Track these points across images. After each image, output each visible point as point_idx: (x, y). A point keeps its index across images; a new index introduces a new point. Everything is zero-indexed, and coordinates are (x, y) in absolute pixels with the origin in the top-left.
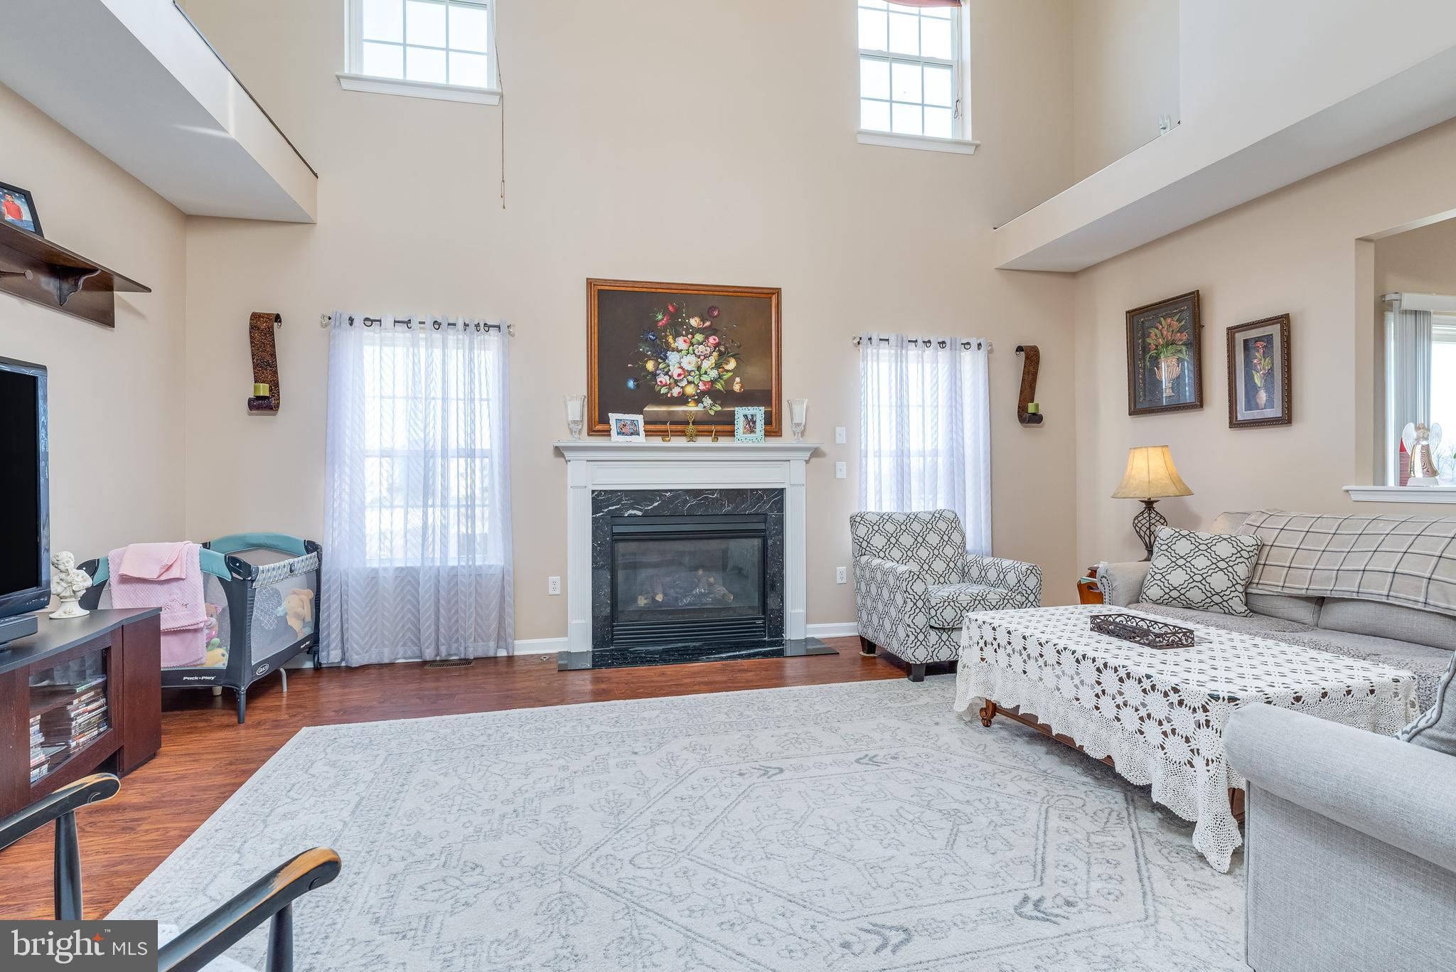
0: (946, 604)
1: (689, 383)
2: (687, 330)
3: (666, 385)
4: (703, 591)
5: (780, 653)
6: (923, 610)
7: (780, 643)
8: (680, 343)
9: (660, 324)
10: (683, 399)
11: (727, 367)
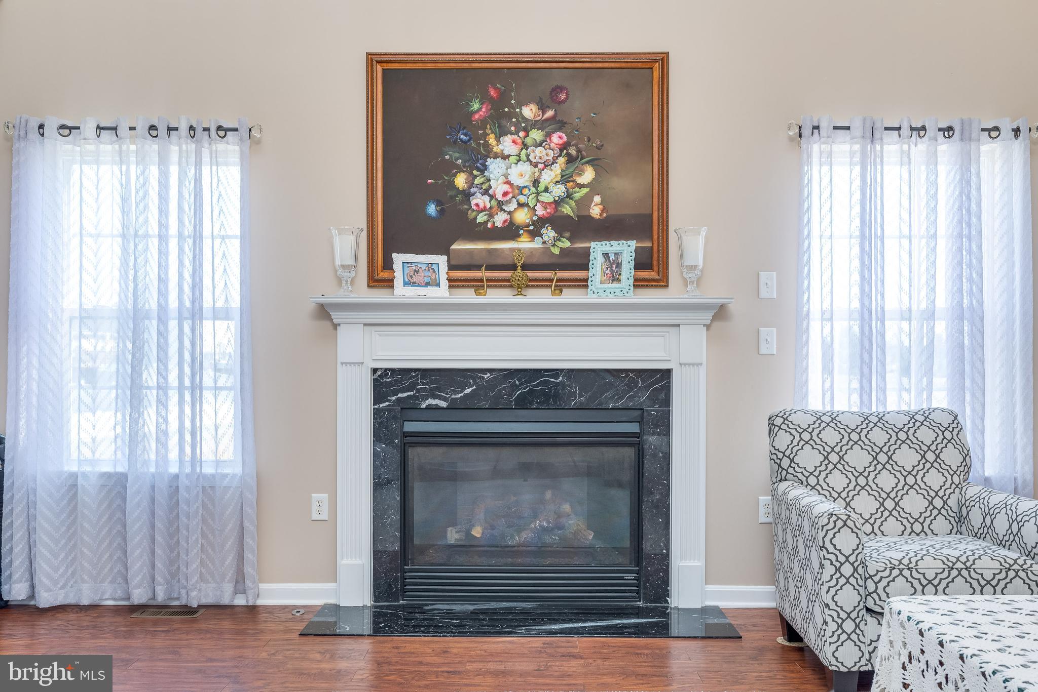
0: (896, 572)
1: (521, 205)
2: (517, 125)
3: (485, 209)
4: (545, 524)
5: (662, 630)
6: (852, 580)
7: (664, 613)
8: (507, 145)
9: (477, 116)
10: (511, 231)
11: (580, 180)
